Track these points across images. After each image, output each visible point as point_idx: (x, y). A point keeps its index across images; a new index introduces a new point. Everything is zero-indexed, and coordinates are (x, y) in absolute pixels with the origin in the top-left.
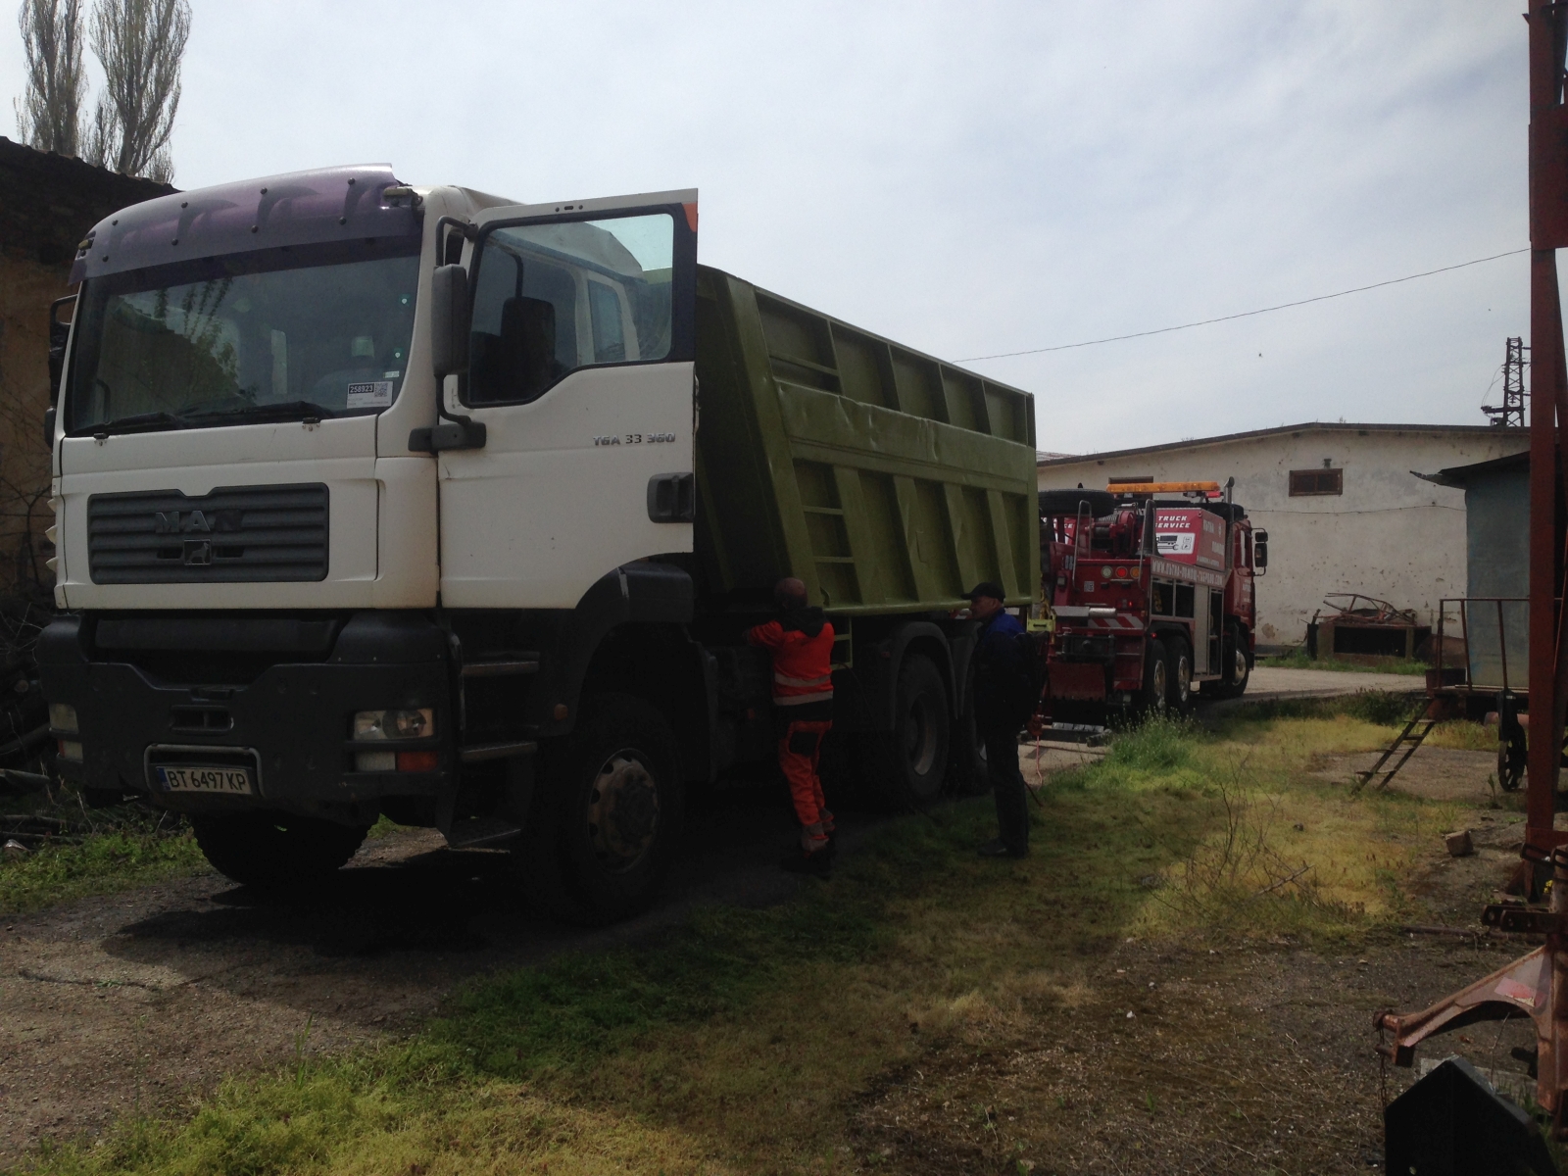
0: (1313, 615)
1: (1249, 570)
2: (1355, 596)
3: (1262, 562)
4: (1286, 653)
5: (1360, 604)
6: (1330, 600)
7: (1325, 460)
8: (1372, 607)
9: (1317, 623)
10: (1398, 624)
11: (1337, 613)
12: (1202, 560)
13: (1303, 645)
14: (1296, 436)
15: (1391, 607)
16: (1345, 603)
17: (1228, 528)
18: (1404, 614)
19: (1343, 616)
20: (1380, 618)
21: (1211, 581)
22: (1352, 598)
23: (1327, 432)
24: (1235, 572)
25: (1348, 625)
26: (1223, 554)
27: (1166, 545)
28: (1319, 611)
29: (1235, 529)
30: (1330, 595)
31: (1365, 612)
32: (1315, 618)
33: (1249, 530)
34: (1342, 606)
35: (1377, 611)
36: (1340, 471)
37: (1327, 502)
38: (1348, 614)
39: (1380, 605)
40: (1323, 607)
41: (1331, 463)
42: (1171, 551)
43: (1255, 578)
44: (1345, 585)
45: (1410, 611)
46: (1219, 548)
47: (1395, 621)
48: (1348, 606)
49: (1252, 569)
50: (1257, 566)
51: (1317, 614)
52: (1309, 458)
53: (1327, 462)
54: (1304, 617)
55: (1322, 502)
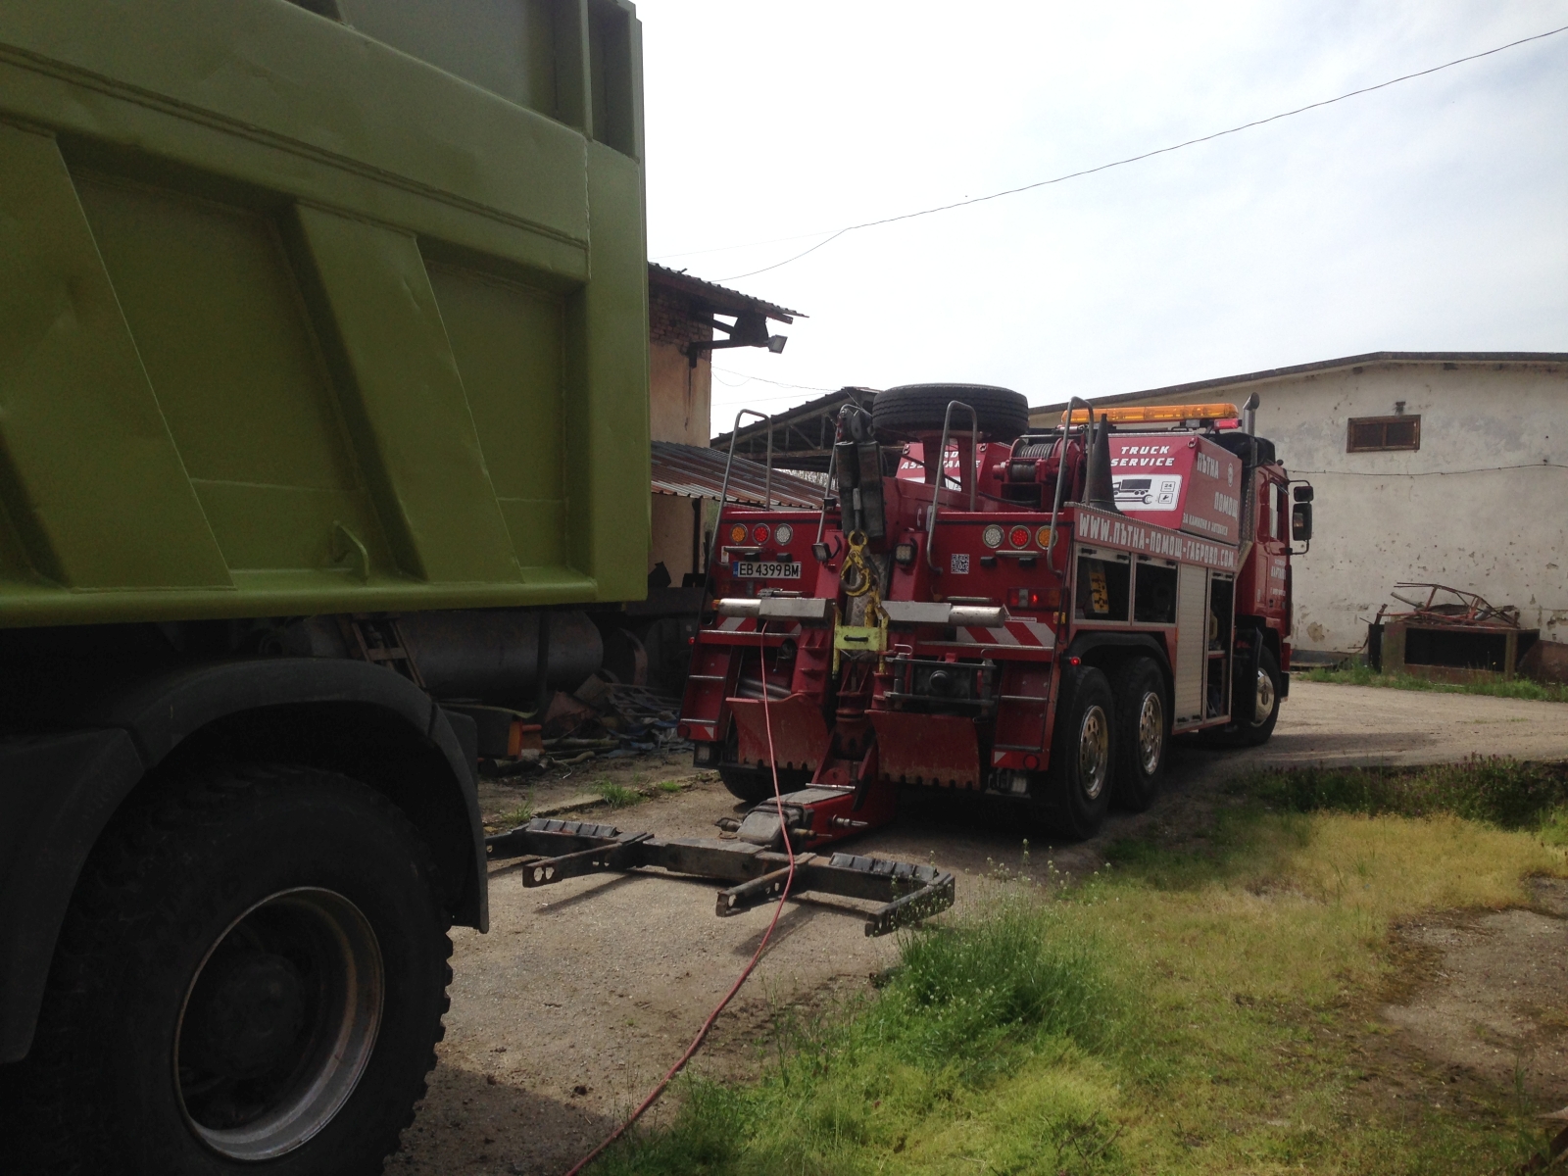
0: (1377, 611)
1: (1282, 545)
2: (1436, 587)
3: (1304, 533)
4: (1339, 663)
5: (1442, 598)
6: (1400, 592)
7: (1397, 403)
8: (1457, 601)
9: (1382, 622)
10: (1494, 626)
11: (1410, 610)
12: (1197, 522)
13: (1362, 652)
14: (1358, 371)
15: (1484, 602)
16: (1422, 596)
17: (1246, 475)
18: (1502, 613)
19: (1419, 614)
20: (1470, 617)
21: (1212, 561)
22: (1432, 588)
23: (1400, 365)
24: (1260, 547)
25: (1424, 626)
26: (1235, 515)
27: (1132, 495)
28: (1384, 606)
29: (1259, 480)
30: (1401, 585)
31: (1447, 608)
32: (1379, 617)
33: (1283, 483)
34: (1416, 600)
35: (1465, 607)
36: (1417, 418)
37: (1400, 460)
38: (1424, 612)
39: (1469, 600)
40: (1389, 601)
41: (1406, 407)
42: (1139, 506)
43: (1292, 557)
44: (1421, 571)
45: (1510, 608)
46: (1228, 505)
47: (1487, 621)
48: (1425, 600)
49: (1288, 544)
50: (1295, 539)
51: (1382, 611)
52: (1375, 402)
53: (1400, 406)
54: (1363, 614)
55: (1392, 460)
